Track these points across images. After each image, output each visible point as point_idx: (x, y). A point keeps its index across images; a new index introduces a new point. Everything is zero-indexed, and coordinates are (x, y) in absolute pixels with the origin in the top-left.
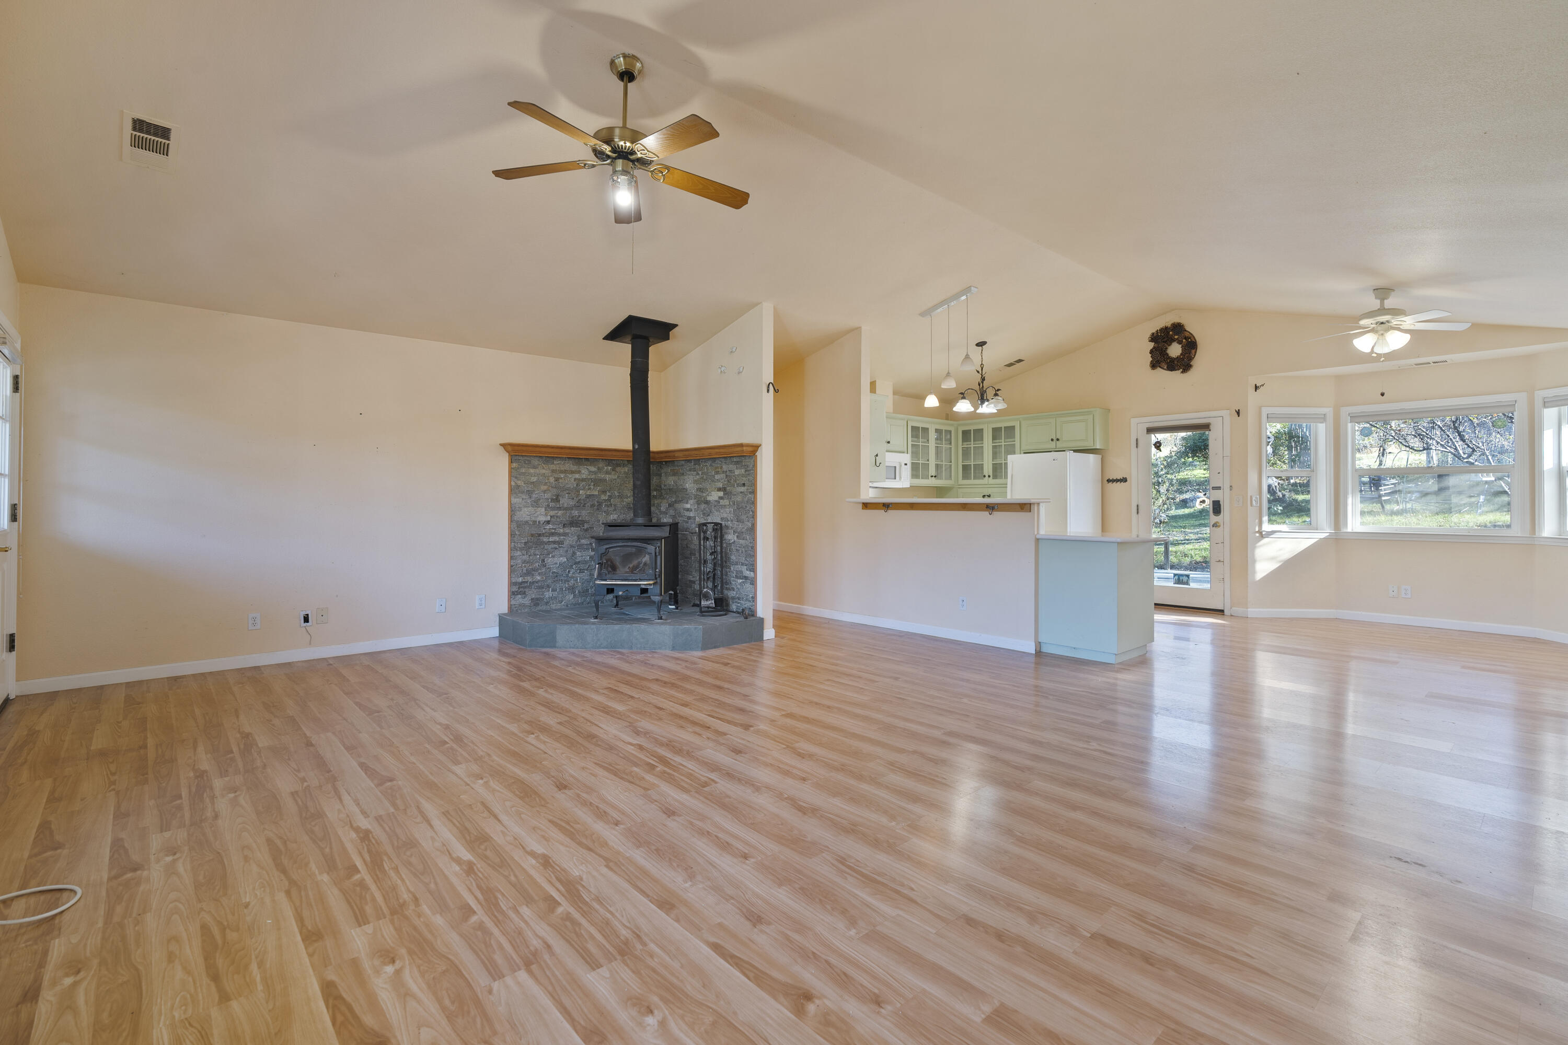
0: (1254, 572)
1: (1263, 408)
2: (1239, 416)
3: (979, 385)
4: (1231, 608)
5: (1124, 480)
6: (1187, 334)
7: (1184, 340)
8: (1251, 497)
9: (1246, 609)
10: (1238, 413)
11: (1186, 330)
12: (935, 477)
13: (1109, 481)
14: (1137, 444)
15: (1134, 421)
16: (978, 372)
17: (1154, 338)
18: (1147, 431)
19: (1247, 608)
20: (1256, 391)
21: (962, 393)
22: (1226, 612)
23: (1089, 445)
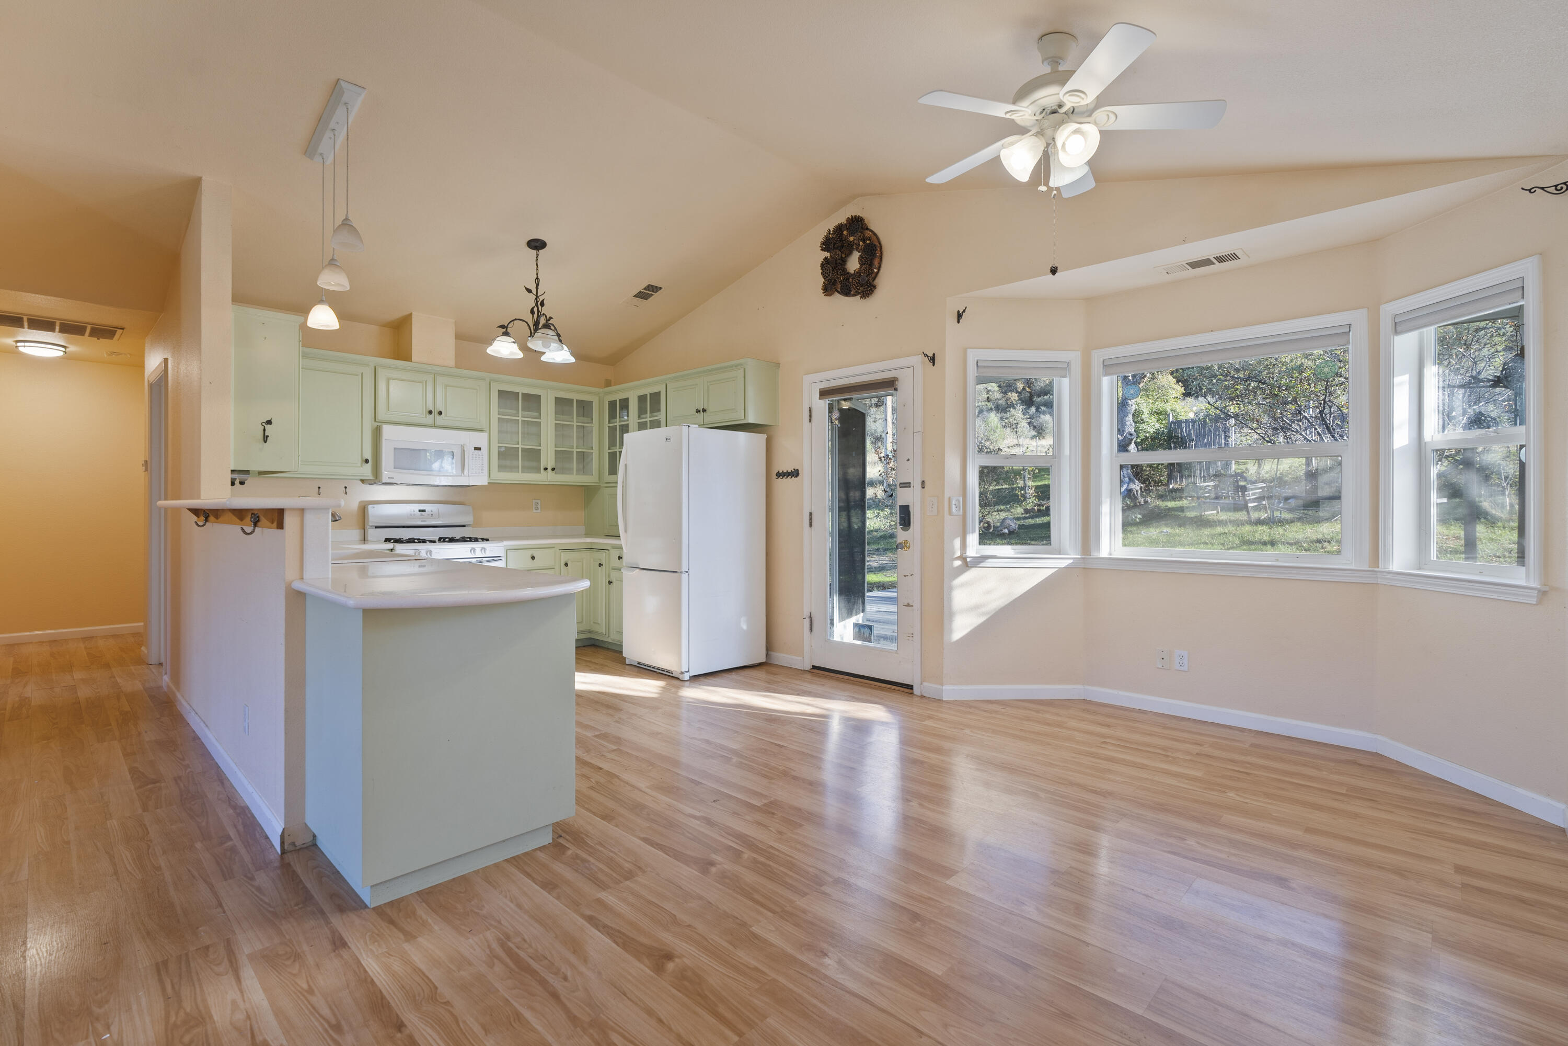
0: (951, 631)
1: (969, 350)
2: (934, 365)
3: (532, 312)
4: (922, 684)
5: (795, 474)
6: (868, 234)
7: (861, 243)
8: (950, 499)
9: (939, 687)
10: (933, 360)
11: (867, 229)
12: (553, 469)
13: (780, 475)
14: (810, 416)
15: (808, 379)
16: (529, 291)
17: (827, 245)
18: (820, 395)
19: (942, 685)
20: (958, 322)
21: (502, 327)
22: (916, 691)
23: (739, 418)
